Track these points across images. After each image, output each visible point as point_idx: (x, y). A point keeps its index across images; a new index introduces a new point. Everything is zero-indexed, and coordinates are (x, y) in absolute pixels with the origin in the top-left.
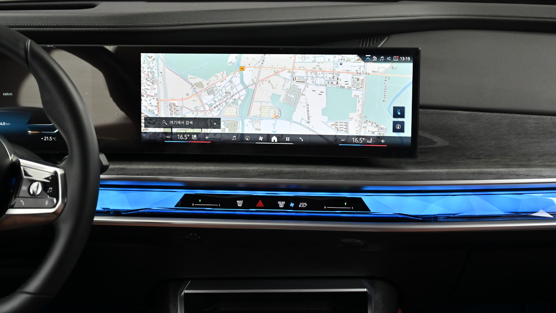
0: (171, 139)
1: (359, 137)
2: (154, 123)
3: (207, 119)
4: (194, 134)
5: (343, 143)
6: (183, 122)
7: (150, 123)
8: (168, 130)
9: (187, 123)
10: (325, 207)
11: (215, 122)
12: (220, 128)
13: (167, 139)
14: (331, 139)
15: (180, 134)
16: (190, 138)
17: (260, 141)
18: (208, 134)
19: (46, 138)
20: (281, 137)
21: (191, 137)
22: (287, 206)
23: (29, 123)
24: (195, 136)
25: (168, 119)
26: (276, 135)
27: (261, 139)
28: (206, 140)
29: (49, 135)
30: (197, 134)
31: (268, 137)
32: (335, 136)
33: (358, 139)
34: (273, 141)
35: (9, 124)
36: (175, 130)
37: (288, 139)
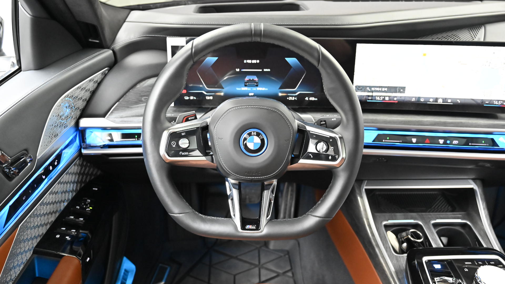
0: (372, 100)
1: (498, 101)
2: (361, 89)
3: (397, 87)
4: (387, 96)
5: (487, 104)
6: (380, 89)
7: (358, 89)
8: (370, 94)
9: (383, 89)
10: (470, 144)
11: (402, 89)
12: (404, 93)
13: (369, 100)
14: (479, 102)
15: (378, 96)
16: (384, 99)
17: (431, 102)
18: (396, 97)
19: (290, 98)
20: (444, 100)
21: (385, 98)
22: (445, 143)
23: (280, 88)
24: (388, 98)
25: (370, 87)
26: (442, 98)
27: (431, 100)
28: (394, 101)
29: (292, 96)
30: (389, 97)
31: (436, 100)
32: (482, 100)
33: (498, 102)
34: (439, 102)
35: (267, 89)
36: (374, 94)
37: (449, 101)
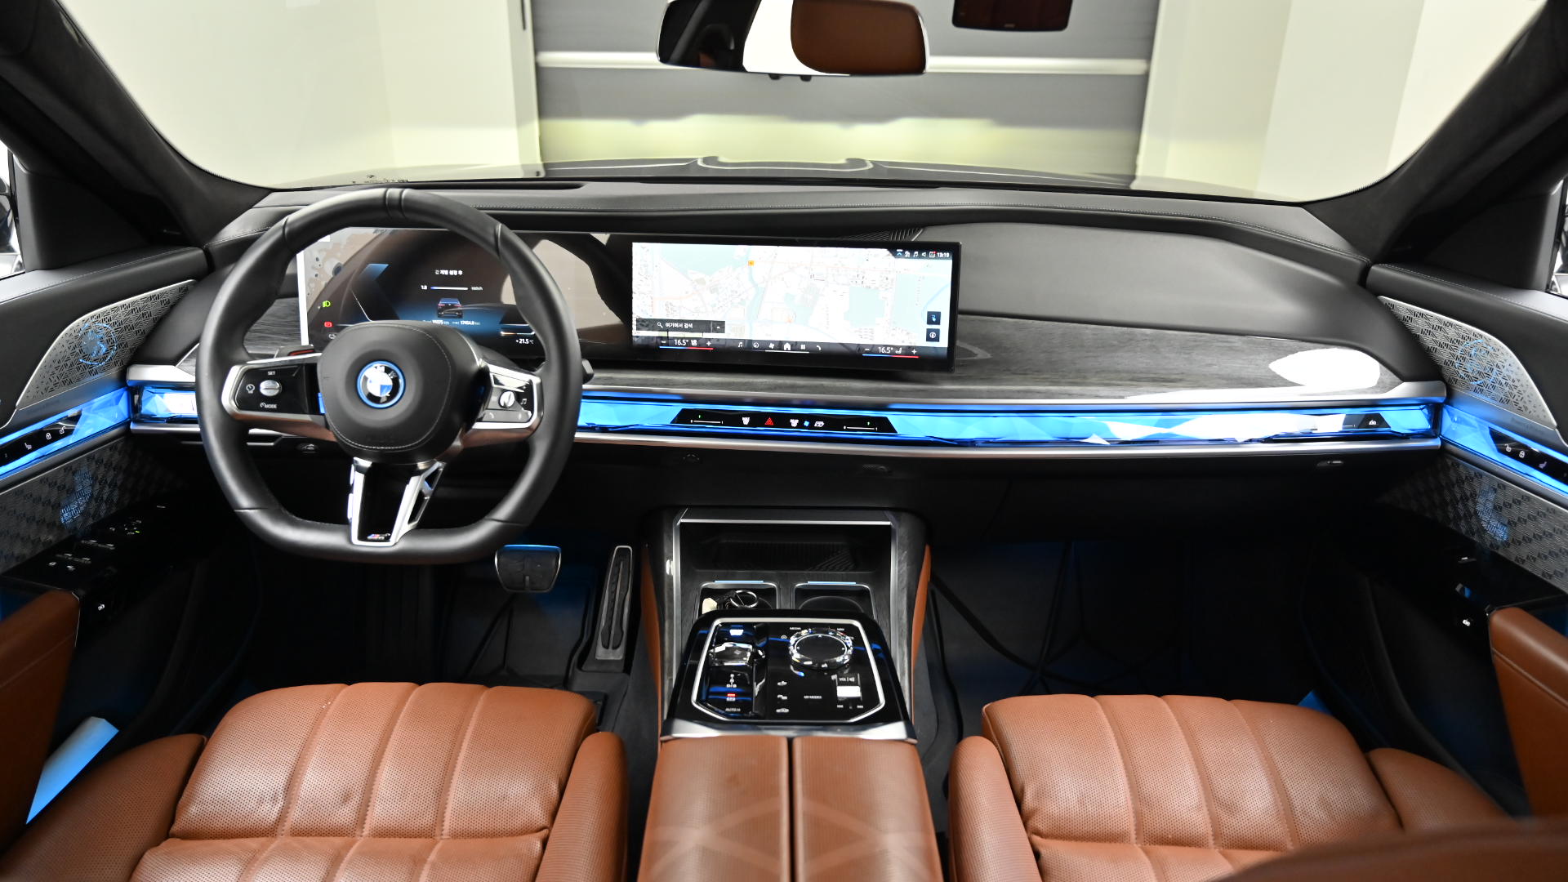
0: (667, 345)
1: (886, 346)
2: (647, 326)
3: (710, 322)
4: (693, 339)
5: (867, 352)
6: (681, 325)
7: (643, 325)
8: (664, 334)
9: (686, 326)
10: (845, 428)
11: (719, 326)
12: (723, 332)
13: (662, 345)
14: (854, 348)
15: (678, 338)
16: (689, 344)
17: (771, 349)
18: (710, 340)
19: (522, 341)
20: (795, 345)
21: (690, 342)
22: (800, 426)
23: (501, 323)
24: (695, 341)
25: (663, 321)
26: (789, 342)
27: (772, 346)
28: (707, 346)
29: (525, 337)
30: (697, 339)
31: (780, 344)
32: (859, 345)
33: (885, 349)
34: (785, 349)
35: (478, 324)
36: (672, 334)
37: (803, 347)
